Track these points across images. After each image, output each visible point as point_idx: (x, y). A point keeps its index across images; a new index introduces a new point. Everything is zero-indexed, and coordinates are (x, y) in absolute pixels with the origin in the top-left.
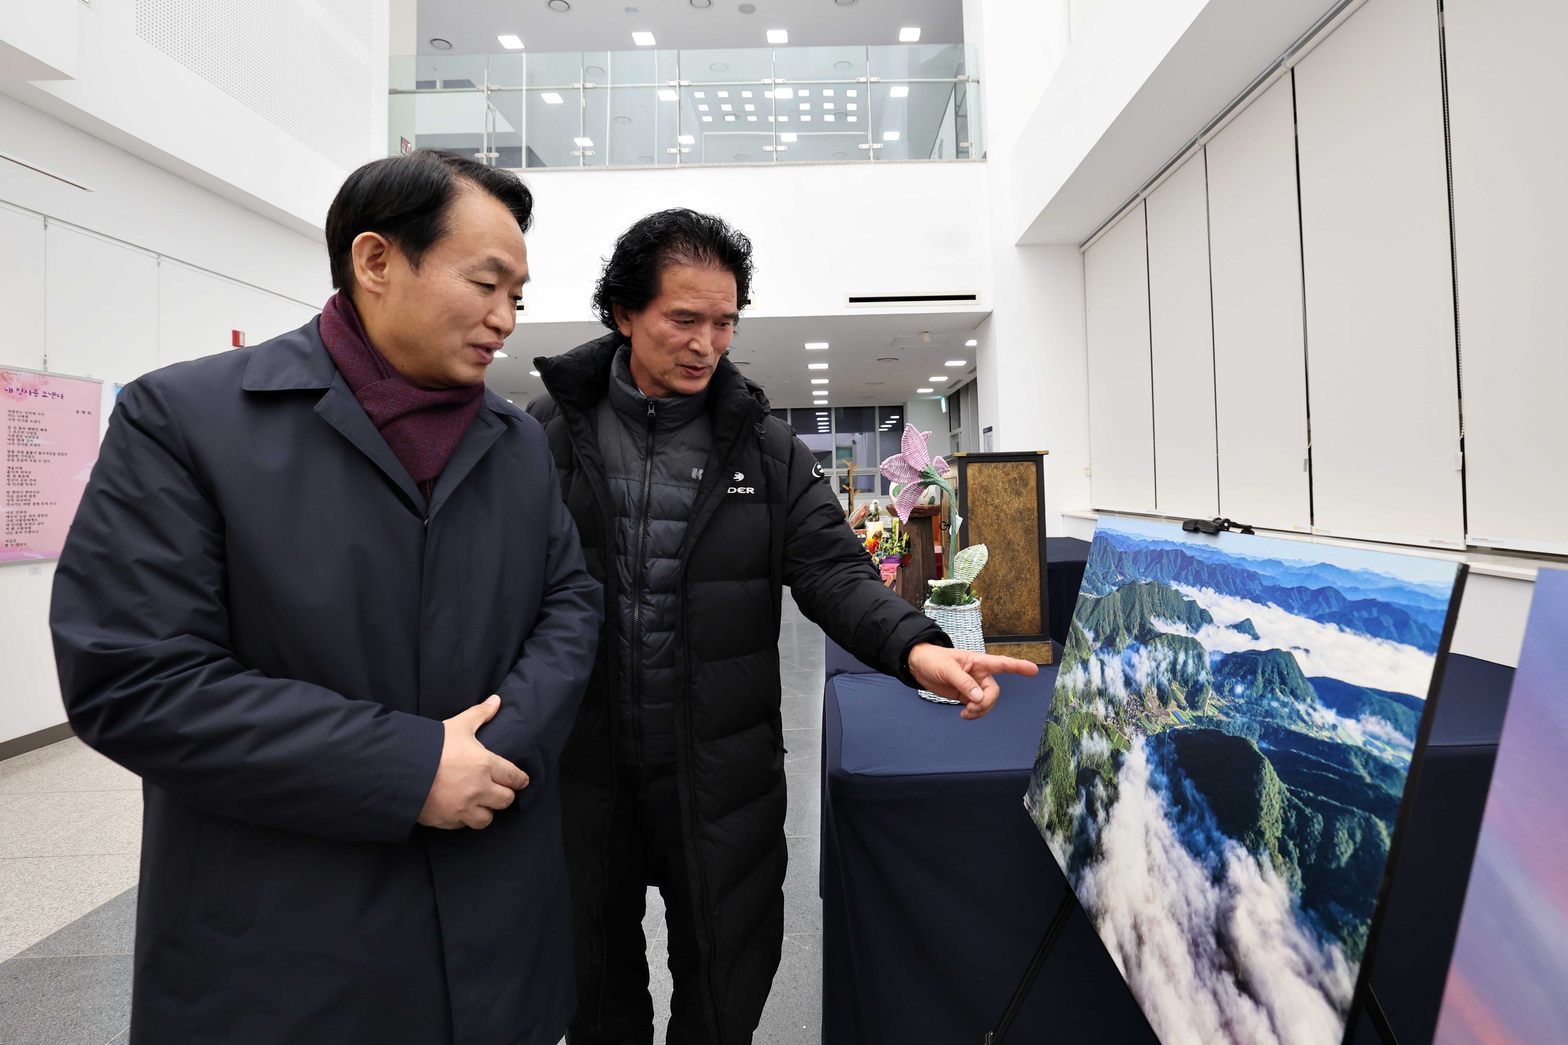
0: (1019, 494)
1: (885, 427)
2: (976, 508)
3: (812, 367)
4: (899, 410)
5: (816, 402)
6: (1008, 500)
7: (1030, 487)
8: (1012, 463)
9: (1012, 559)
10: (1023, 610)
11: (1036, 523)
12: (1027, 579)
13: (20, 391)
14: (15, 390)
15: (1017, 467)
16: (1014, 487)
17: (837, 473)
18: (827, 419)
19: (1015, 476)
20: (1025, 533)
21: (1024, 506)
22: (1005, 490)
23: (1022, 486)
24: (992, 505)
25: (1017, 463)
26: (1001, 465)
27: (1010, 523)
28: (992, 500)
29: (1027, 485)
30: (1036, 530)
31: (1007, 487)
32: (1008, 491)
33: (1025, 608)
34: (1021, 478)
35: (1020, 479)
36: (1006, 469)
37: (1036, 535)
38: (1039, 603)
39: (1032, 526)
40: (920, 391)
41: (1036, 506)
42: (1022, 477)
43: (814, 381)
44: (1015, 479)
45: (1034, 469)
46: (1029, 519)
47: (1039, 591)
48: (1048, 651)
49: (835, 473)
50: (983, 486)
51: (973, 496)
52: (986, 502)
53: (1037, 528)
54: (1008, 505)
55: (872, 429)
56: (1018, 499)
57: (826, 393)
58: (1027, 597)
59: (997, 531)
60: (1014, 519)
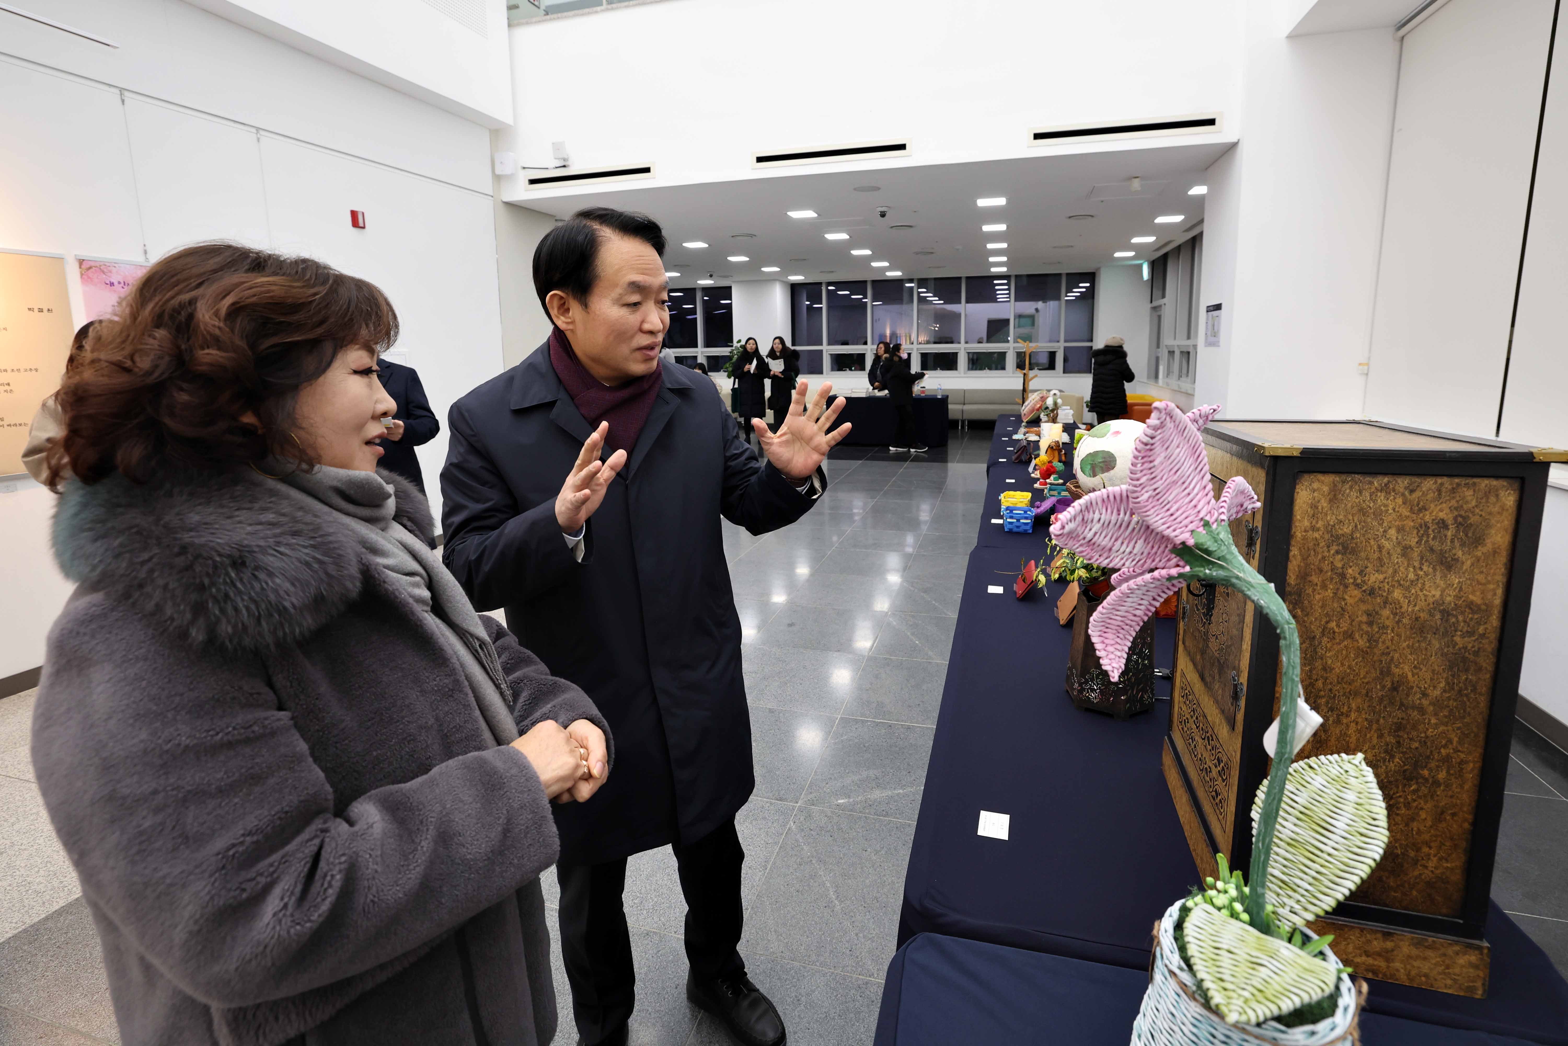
0: (1447, 564)
1: (1071, 296)
2: (1310, 591)
3: (986, 228)
4: (1091, 277)
5: (993, 270)
6: (1411, 576)
7: (1489, 546)
8: (1439, 481)
9: (1399, 727)
10: (1412, 854)
11: (1490, 645)
12: (1436, 783)
13: (122, 284)
14: (116, 283)
15: (1453, 491)
16: (1436, 544)
17: (1014, 348)
18: (1006, 287)
19: (1442, 515)
20: (1451, 668)
21: (1458, 597)
22: (1406, 551)
23: (1463, 545)
24: (1358, 586)
25: (1457, 480)
26: (1402, 483)
27: (1408, 638)
28: (1361, 573)
29: (1478, 541)
30: (1487, 663)
31: (1413, 541)
32: (1415, 555)
33: (1418, 850)
34: (1462, 523)
35: (1459, 525)
36: (1418, 494)
37: (1487, 676)
38: (1464, 844)
39: (1476, 653)
40: (1118, 255)
41: (1498, 601)
42: (1465, 518)
43: (990, 246)
44: (1442, 524)
45: (1509, 499)
46: (1470, 634)
47: (1470, 817)
48: (1476, 967)
49: (1012, 349)
50: (1338, 537)
51: (1305, 559)
52: (1343, 576)
53: (1493, 659)
54: (1407, 589)
55: (1057, 297)
56: (1444, 577)
57: (1004, 259)
58: (1429, 823)
59: (1363, 653)
60: (1419, 628)
